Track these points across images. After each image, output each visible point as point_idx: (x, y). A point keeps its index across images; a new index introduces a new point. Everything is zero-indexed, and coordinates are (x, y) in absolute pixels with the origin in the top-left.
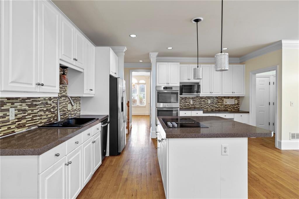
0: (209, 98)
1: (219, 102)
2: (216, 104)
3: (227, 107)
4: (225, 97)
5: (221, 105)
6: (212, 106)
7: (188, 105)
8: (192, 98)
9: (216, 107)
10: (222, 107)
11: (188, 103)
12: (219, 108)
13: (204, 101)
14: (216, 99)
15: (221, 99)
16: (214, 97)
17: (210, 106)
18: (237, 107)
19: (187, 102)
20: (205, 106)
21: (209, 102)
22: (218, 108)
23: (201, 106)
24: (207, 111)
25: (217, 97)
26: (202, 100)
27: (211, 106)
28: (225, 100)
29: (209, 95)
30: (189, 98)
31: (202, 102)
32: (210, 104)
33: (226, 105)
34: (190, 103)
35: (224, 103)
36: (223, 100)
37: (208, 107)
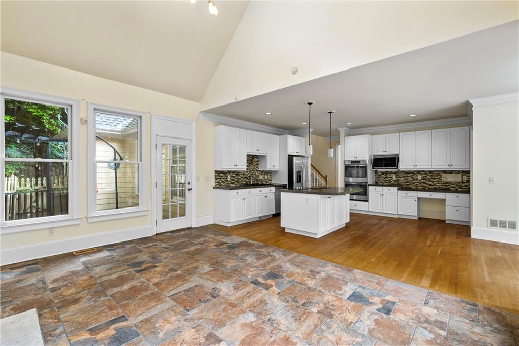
0: (419, 172)
1: (435, 179)
2: (430, 181)
3: (448, 185)
4: (444, 172)
5: (439, 182)
6: (424, 183)
7: (389, 180)
8: (395, 173)
9: (430, 185)
10: (440, 184)
11: (390, 179)
12: (435, 186)
13: (411, 176)
14: (430, 174)
15: (439, 174)
16: (427, 171)
17: (420, 183)
18: (466, 186)
19: (388, 177)
20: (413, 183)
21: (419, 177)
22: (433, 185)
23: (408, 182)
24: (416, 188)
25: (430, 172)
26: (409, 175)
27: (422, 183)
28: (444, 175)
29: (412, 168)
30: (391, 172)
31: (409, 178)
32: (420, 180)
33: (446, 183)
34: (392, 179)
35: (443, 179)
36: (441, 176)
37: (418, 184)
